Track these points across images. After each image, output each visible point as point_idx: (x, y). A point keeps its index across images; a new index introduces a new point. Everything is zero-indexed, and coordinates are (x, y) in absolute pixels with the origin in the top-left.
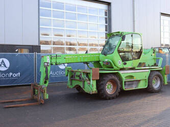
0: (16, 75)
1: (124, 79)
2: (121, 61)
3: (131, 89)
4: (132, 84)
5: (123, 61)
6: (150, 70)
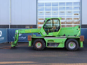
0: (24, 38)
1: (47, 42)
2: (45, 32)
3: (53, 47)
4: (54, 45)
5: (46, 33)
6: (67, 38)
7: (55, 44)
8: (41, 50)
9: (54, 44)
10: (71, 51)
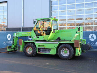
1: (37, 47)
4: (45, 51)
5: (37, 36)
6: (59, 43)
7: (47, 50)
8: (32, 56)
9: (45, 49)
10: (64, 59)
